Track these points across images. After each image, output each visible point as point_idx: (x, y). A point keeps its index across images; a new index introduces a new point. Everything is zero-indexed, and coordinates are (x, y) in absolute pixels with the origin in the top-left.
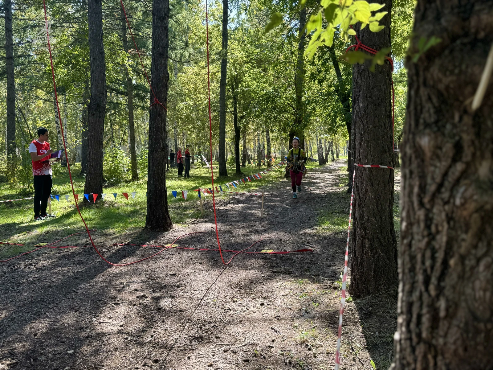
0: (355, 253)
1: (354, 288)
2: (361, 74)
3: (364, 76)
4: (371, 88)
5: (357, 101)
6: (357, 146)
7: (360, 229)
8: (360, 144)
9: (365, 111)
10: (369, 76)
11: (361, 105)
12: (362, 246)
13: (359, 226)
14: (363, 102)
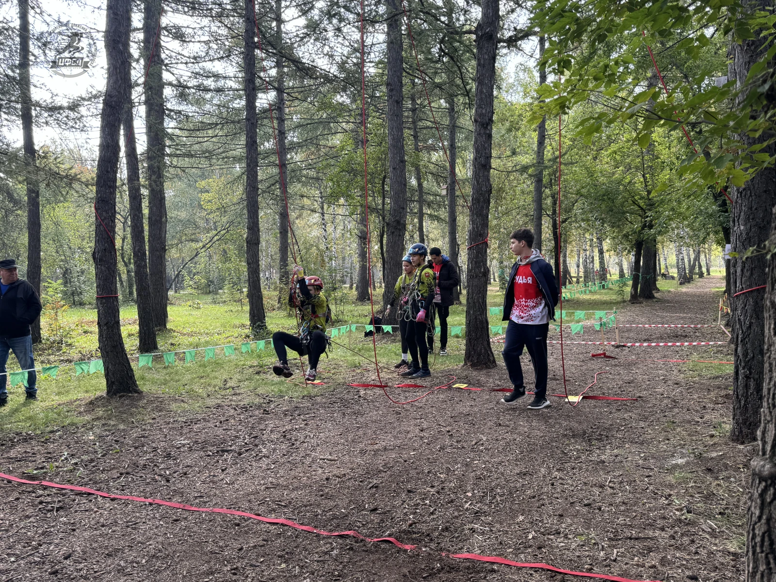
0: (737, 395)
1: (737, 433)
2: (741, 192)
3: (745, 196)
4: (753, 209)
5: (736, 224)
6: (738, 274)
7: (744, 368)
8: (742, 270)
9: (747, 234)
10: (751, 196)
11: (742, 228)
12: (747, 386)
13: (743, 364)
14: (745, 225)
